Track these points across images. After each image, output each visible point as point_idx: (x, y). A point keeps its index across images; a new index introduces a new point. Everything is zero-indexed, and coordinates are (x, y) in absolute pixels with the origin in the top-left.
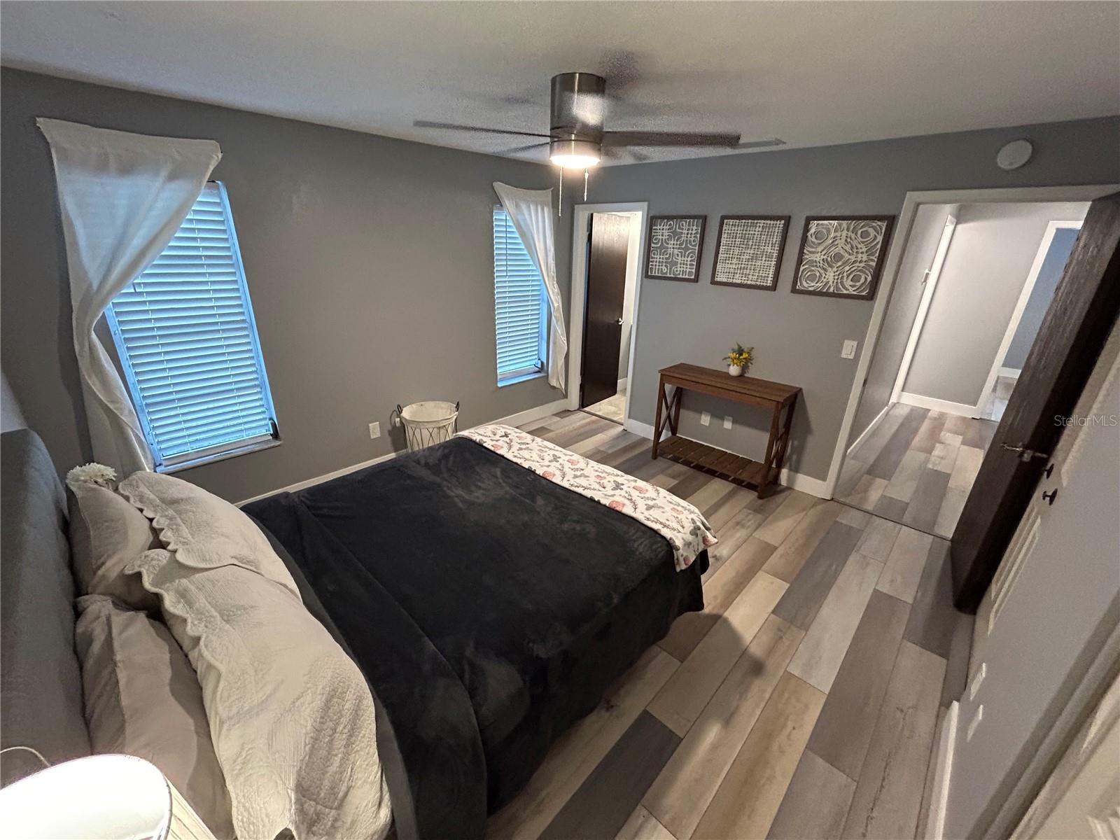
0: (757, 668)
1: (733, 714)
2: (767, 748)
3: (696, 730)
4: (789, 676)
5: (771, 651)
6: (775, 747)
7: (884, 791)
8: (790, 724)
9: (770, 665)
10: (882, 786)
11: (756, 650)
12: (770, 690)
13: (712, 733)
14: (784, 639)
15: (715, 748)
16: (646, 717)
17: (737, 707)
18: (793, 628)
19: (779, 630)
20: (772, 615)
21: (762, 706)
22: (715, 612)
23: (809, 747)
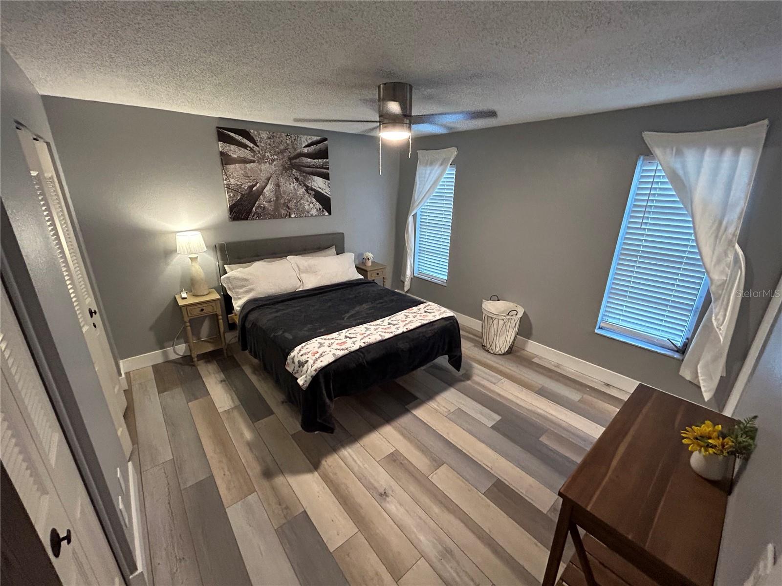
0: (268, 474)
1: (250, 449)
2: (226, 456)
3: (254, 430)
4: (252, 491)
5: (274, 489)
6: (224, 460)
7: (167, 502)
8: (227, 473)
9: (265, 483)
10: (169, 503)
11: (279, 480)
12: (250, 473)
13: (248, 435)
14: (278, 506)
15: (242, 434)
16: (271, 413)
17: (252, 452)
18: (284, 521)
19: (287, 508)
20: (302, 510)
21: (245, 465)
22: (321, 468)
23: (212, 477)
